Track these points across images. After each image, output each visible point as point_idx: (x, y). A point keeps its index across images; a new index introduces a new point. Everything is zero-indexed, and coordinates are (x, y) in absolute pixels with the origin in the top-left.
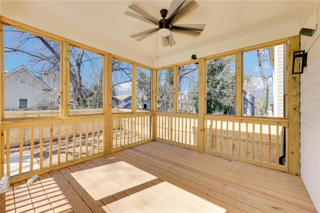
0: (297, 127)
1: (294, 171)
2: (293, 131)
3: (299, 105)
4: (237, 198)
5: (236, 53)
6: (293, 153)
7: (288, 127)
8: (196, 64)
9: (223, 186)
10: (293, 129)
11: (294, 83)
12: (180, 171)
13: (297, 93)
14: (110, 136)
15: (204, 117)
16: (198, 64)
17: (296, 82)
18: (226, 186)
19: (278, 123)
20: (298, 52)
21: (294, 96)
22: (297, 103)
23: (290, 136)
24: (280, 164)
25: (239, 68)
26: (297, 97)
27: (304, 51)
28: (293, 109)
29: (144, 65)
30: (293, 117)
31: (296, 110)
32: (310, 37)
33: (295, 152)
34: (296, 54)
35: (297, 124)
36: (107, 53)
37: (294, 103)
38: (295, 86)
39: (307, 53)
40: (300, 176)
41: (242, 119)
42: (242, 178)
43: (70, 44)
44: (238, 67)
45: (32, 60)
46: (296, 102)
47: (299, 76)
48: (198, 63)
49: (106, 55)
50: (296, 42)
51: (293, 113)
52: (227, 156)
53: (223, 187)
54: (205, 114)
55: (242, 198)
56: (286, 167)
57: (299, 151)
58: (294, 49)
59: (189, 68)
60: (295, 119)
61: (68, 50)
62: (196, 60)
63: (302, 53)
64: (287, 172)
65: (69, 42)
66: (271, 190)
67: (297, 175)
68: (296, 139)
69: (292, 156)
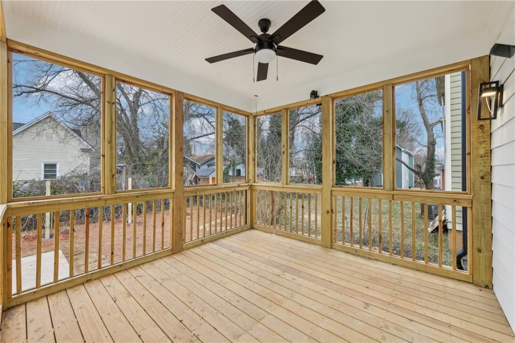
0: (488, 207)
1: (483, 281)
2: (480, 214)
3: (490, 171)
4: (387, 328)
5: (383, 86)
6: (480, 251)
7: (471, 208)
8: (317, 105)
9: (365, 306)
10: (480, 211)
11: (480, 135)
12: (294, 281)
13: (486, 152)
14: (181, 223)
15: (331, 191)
16: (321, 106)
17: (484, 133)
18: (368, 306)
19: (455, 201)
20: (488, 83)
21: (481, 157)
22: (486, 168)
23: (474, 223)
24: (458, 268)
25: (387, 112)
26: (486, 158)
27: (497, 82)
28: (480, 178)
29: (234, 109)
30: (480, 190)
31: (484, 180)
32: (508, 59)
33: (483, 249)
34: (483, 87)
35: (486, 203)
36: (175, 90)
37: (481, 168)
38: (482, 140)
39: (502, 86)
40: (492, 289)
41: (393, 195)
42: (395, 292)
43: (117, 79)
44: (385, 110)
45: (65, 104)
46: (484, 166)
47: (489, 122)
48: (320, 104)
49: (174, 95)
50: (483, 67)
51: (480, 185)
52: (370, 255)
53: (365, 308)
54: (333, 187)
55: (396, 329)
56: (468, 274)
57: (491, 248)
58: (480, 79)
59: (308, 112)
60: (483, 194)
61: (113, 88)
62: (317, 100)
63: (494, 85)
64: (470, 283)
65: (115, 75)
66: (444, 313)
67: (487, 287)
68: (486, 227)
69: (479, 256)
